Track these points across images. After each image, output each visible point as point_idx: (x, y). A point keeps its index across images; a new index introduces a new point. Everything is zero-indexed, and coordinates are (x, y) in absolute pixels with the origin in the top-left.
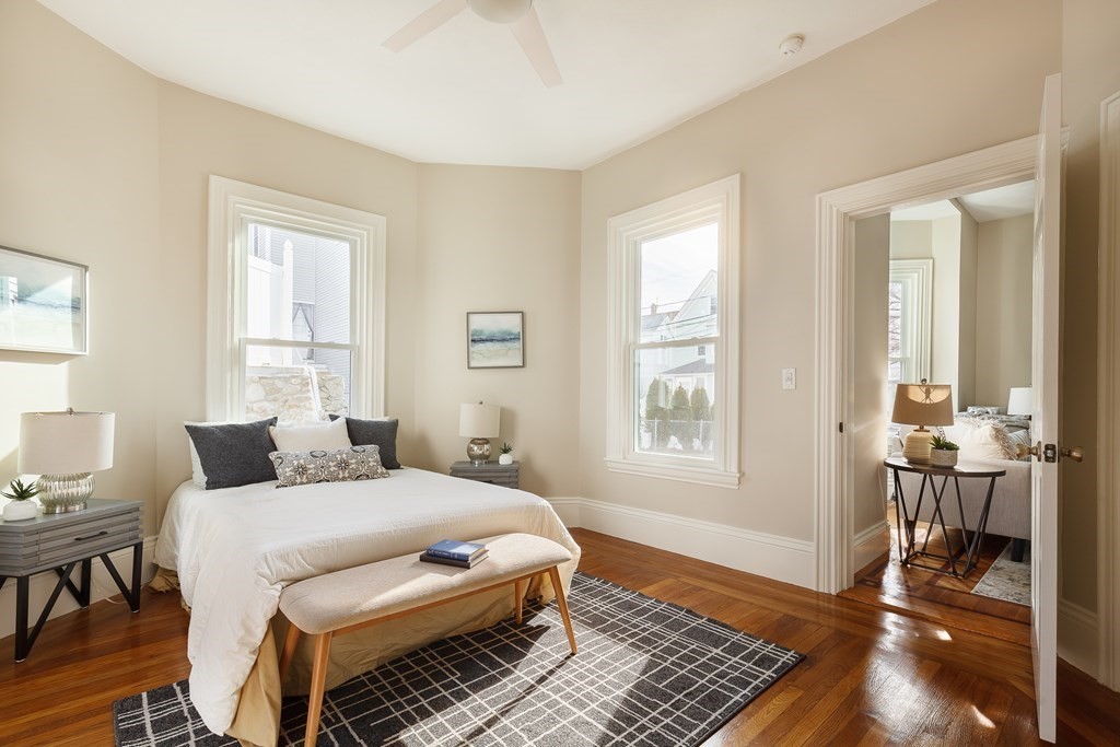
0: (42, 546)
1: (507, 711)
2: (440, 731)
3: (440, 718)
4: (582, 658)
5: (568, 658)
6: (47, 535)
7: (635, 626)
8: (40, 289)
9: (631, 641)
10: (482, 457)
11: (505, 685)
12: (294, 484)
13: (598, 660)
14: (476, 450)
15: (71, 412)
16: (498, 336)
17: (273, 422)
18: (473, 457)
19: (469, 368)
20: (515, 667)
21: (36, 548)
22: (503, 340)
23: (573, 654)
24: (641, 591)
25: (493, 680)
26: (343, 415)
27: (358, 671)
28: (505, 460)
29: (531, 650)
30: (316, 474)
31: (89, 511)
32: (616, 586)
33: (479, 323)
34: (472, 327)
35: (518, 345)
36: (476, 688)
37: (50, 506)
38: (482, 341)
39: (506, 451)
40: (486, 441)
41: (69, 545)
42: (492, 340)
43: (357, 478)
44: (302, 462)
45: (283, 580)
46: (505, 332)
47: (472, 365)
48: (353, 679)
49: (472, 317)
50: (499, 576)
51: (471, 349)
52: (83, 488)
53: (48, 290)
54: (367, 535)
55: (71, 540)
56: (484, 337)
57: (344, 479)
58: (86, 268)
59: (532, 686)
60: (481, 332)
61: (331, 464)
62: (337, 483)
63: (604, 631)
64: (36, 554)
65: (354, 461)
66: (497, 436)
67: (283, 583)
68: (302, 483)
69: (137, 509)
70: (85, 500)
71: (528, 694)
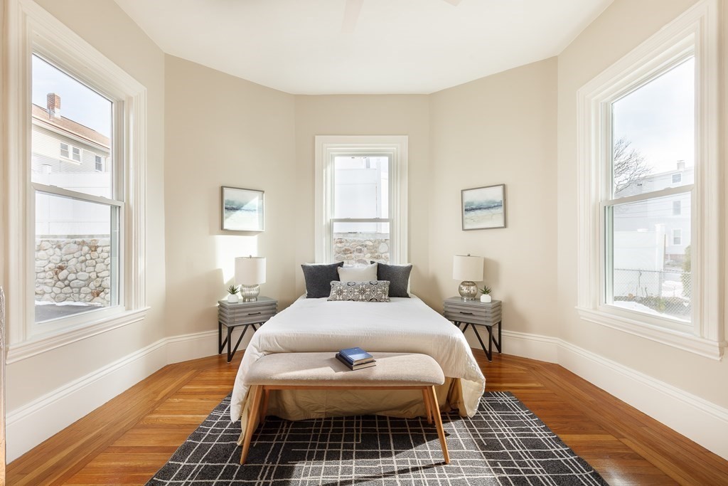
0: (236, 315)
1: (361, 481)
2: (316, 472)
3: (324, 465)
4: (448, 470)
5: (439, 464)
6: (237, 311)
7: (524, 464)
8: (246, 203)
9: (505, 475)
10: (469, 295)
11: (378, 462)
12: (336, 300)
13: (460, 478)
14: (465, 290)
15: (251, 257)
16: (485, 205)
17: (341, 264)
18: (462, 295)
19: (463, 230)
20: (396, 453)
21: (233, 316)
22: (488, 208)
23: (444, 463)
24: (560, 436)
25: (375, 455)
26: (377, 261)
27: (314, 415)
28: (485, 299)
29: (419, 447)
30: (347, 296)
31: (258, 302)
32: (539, 423)
33: (471, 197)
34: (466, 200)
35: (501, 210)
36: (360, 455)
37: (245, 297)
38: (472, 209)
39: (486, 292)
40: (474, 284)
41: (246, 316)
42: (480, 209)
43: (371, 300)
44: (341, 288)
45: (265, 351)
46: (490, 202)
47: (466, 227)
48: (310, 419)
49: (465, 193)
50: (369, 381)
51: (465, 216)
52: (254, 292)
53: (248, 204)
54: (314, 335)
55: (247, 314)
56: (474, 207)
57: (362, 300)
58: (263, 192)
59: (394, 472)
60: (472, 203)
61: (356, 290)
62: (358, 302)
63: (488, 456)
64: (233, 318)
65: (369, 290)
66: (481, 280)
67: (265, 353)
68: (340, 300)
69: (275, 304)
70: (256, 296)
71: (385, 476)
